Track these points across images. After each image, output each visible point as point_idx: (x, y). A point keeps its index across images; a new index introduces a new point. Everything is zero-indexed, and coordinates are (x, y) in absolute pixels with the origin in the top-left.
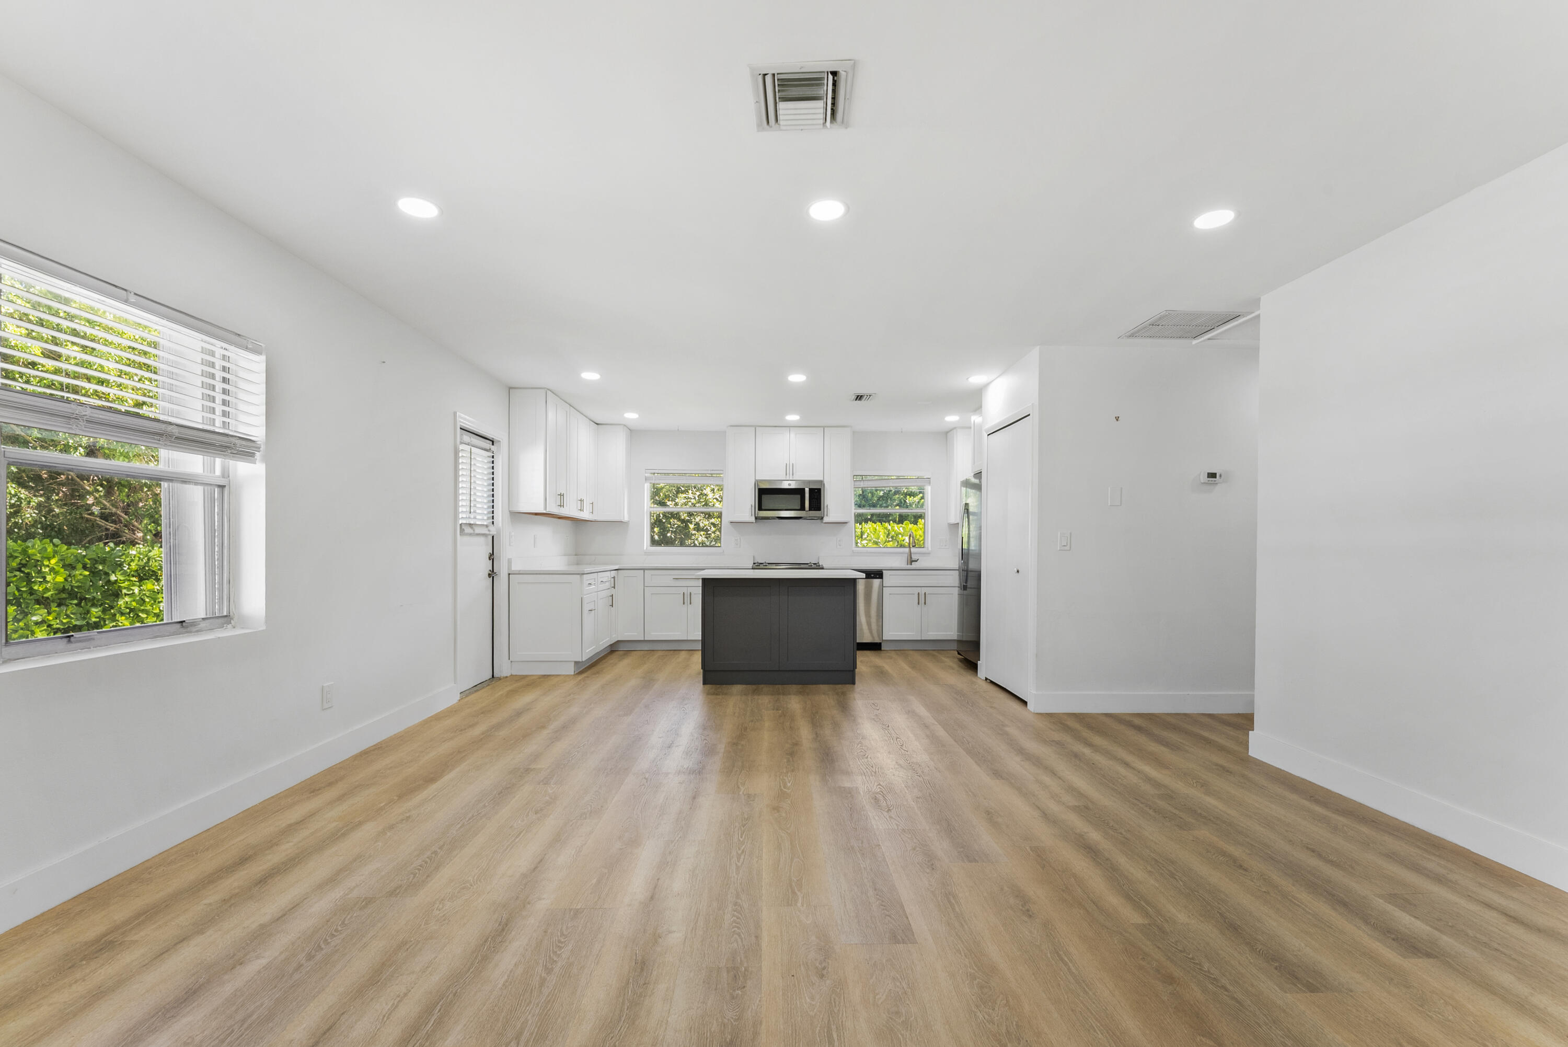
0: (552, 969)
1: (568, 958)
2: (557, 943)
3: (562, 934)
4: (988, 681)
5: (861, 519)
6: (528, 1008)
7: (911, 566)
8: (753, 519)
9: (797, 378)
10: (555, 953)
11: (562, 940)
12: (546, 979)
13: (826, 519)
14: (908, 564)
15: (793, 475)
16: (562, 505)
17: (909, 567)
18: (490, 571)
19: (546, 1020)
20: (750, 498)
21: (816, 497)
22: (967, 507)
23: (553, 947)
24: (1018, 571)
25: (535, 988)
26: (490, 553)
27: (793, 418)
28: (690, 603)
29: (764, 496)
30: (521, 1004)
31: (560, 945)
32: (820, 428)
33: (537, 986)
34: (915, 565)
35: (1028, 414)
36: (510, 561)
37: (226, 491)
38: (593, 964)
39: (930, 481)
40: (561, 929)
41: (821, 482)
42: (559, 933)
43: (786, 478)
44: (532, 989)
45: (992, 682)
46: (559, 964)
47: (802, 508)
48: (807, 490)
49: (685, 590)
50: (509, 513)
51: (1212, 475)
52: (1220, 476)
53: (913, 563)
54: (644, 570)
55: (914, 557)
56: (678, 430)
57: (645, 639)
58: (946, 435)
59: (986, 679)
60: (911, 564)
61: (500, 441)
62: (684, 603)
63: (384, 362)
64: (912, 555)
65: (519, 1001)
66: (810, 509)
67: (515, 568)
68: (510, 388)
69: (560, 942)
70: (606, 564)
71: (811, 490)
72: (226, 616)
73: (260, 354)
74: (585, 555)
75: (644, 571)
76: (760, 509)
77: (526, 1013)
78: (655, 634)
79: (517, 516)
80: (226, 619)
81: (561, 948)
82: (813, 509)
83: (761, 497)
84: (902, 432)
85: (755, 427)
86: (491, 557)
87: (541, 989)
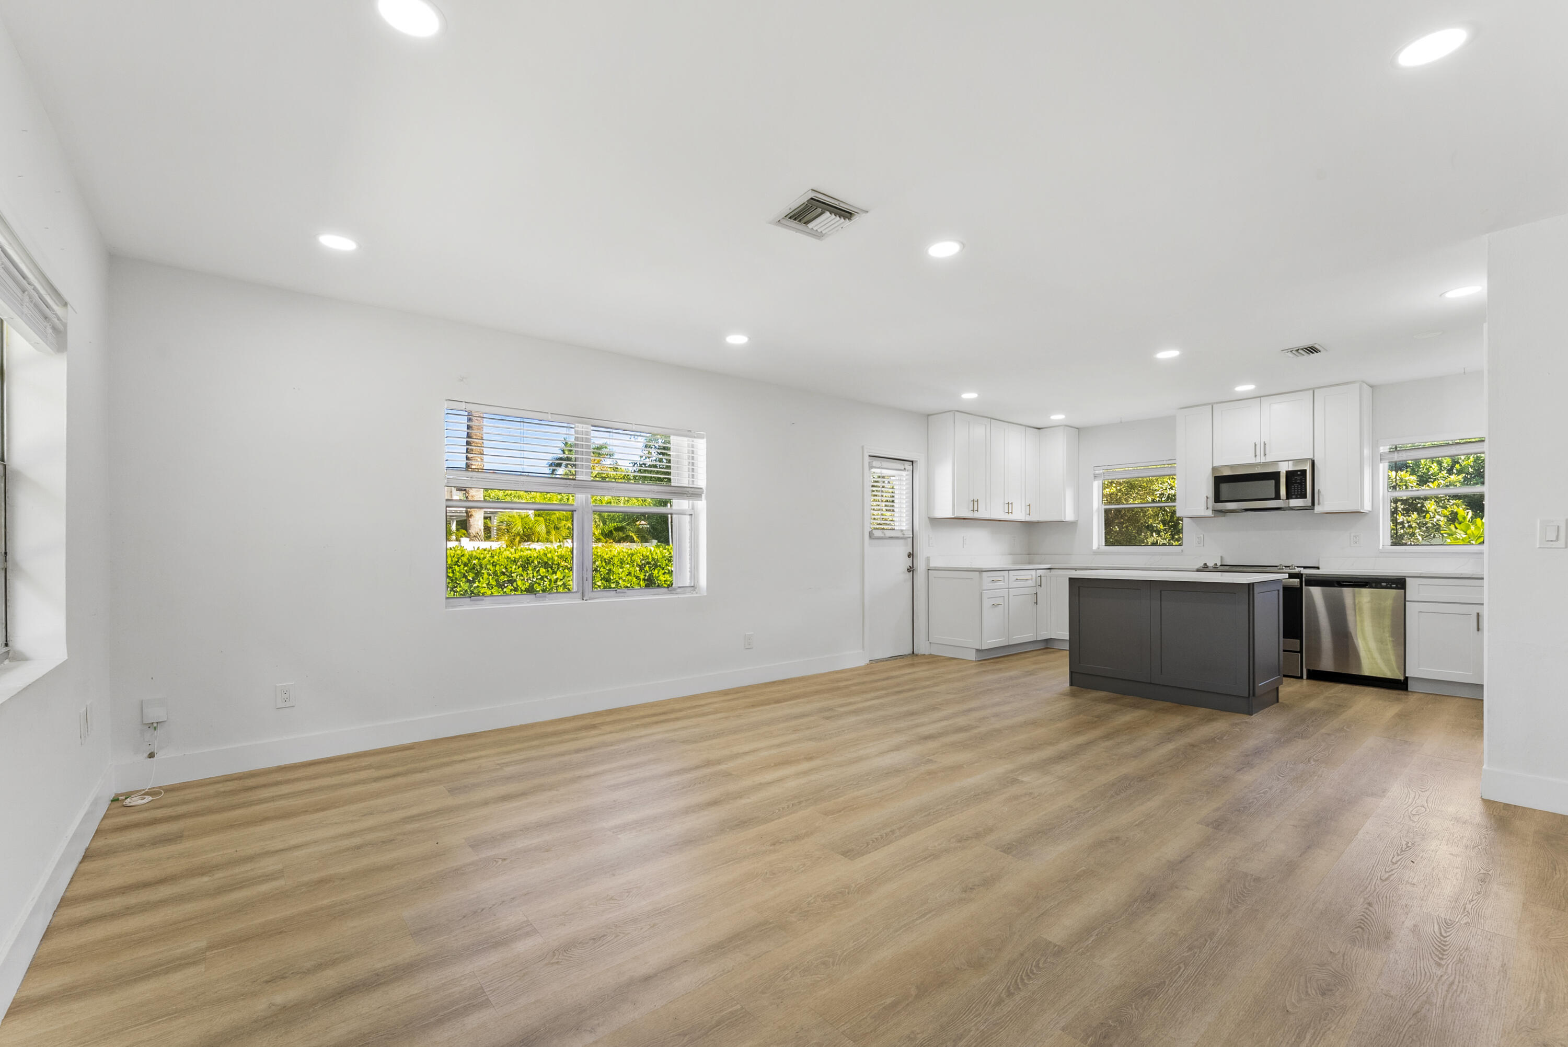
0: (1013, 994)
1: (1033, 993)
2: (1028, 971)
3: (1037, 966)
6: (975, 1019)
8: (1209, 513)
9: (1168, 354)
10: (1022, 980)
11: (1035, 971)
12: (1003, 1001)
13: (1320, 509)
15: (1265, 456)
16: (976, 509)
18: (910, 566)
19: (987, 1041)
20: (1206, 488)
21: (1297, 481)
23: (1023, 973)
25: (990, 1004)
26: (910, 553)
27: (1245, 388)
29: (1222, 485)
30: (971, 1012)
31: (1031, 975)
32: (1307, 392)
33: (993, 1003)
36: (928, 559)
37: (693, 516)
38: (1056, 1013)
40: (1039, 960)
41: (1309, 462)
42: (1035, 962)
43: (1256, 460)
44: (987, 1003)
46: (1022, 994)
47: (1277, 497)
48: (1284, 473)
50: (927, 519)
56: (1121, 422)
61: (917, 461)
63: (793, 423)
65: (970, 1007)
66: (1290, 497)
67: (932, 565)
68: (929, 415)
69: (1032, 971)
70: (1040, 563)
71: (1288, 473)
72: (693, 586)
73: (703, 438)
74: (1037, 554)
76: (1218, 500)
77: (972, 1023)
79: (936, 522)
80: (693, 588)
81: (1029, 978)
82: (1294, 496)
83: (1219, 485)
85: (1212, 405)
86: (911, 555)
87: (995, 1008)
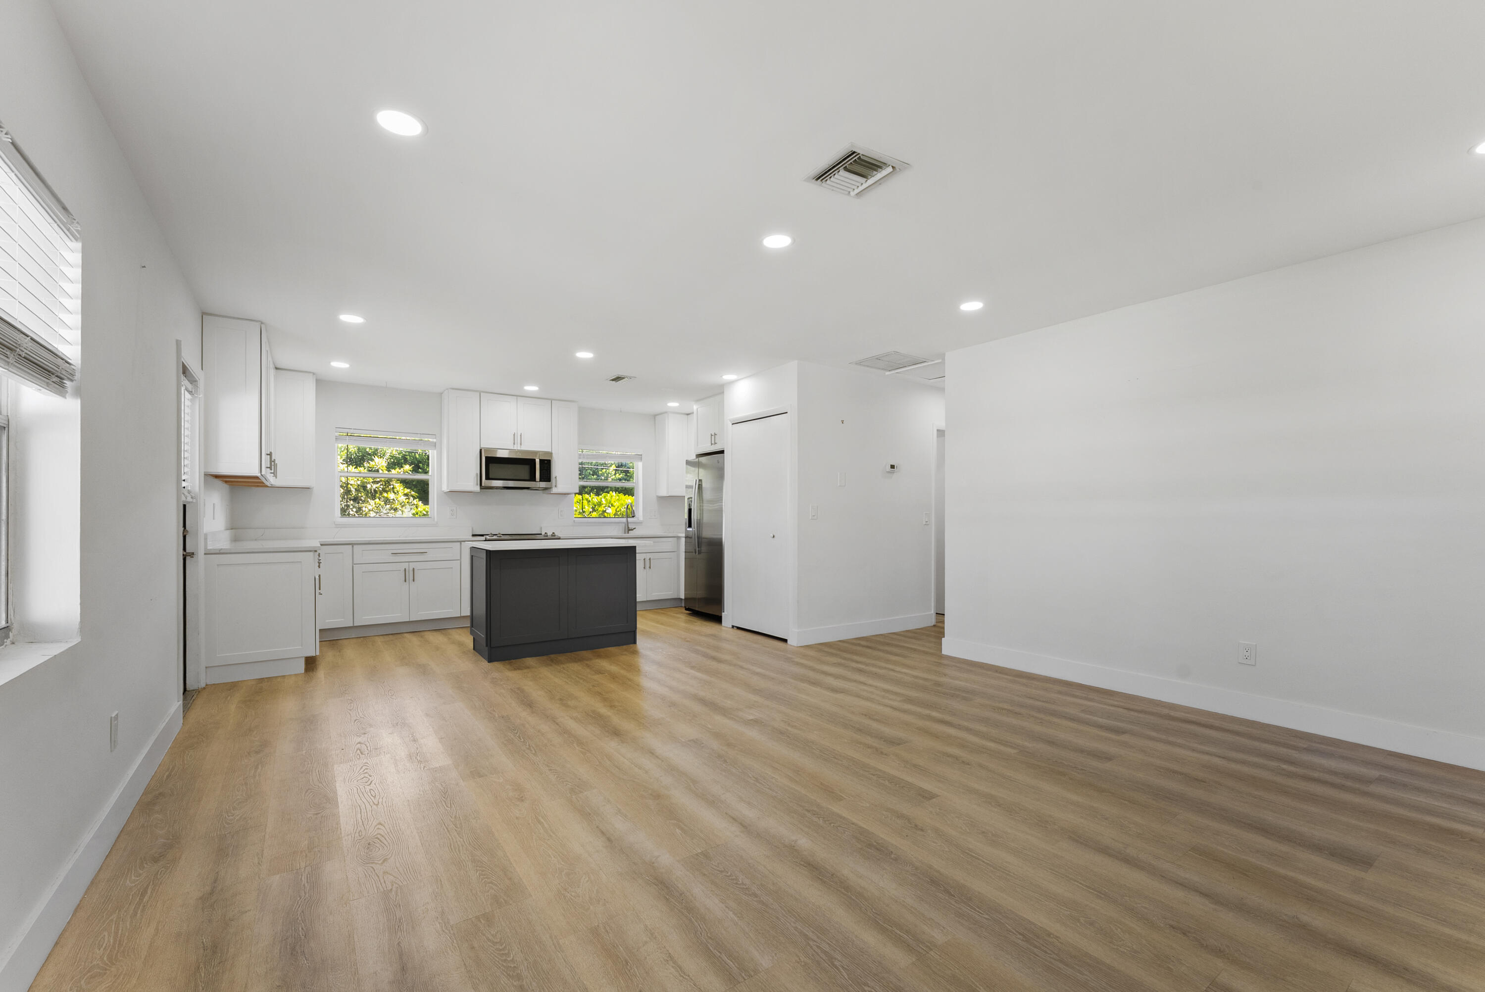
4: (735, 628)
5: (582, 490)
7: (628, 534)
8: (478, 489)
13: (554, 490)
14: (625, 533)
15: (521, 444)
17: (627, 535)
21: (546, 468)
22: (700, 483)
24: (774, 537)
27: (531, 388)
28: (414, 581)
29: (491, 466)
32: (547, 400)
34: (632, 533)
35: (786, 412)
36: (206, 538)
37: (5, 435)
39: (641, 457)
41: (551, 454)
43: (514, 447)
45: (739, 628)
47: (533, 478)
48: (538, 461)
49: (406, 565)
50: (204, 474)
51: (892, 467)
52: (897, 467)
53: (630, 532)
54: (353, 544)
55: (631, 526)
57: (355, 625)
58: (655, 418)
59: (733, 627)
60: (628, 533)
62: (405, 581)
63: (144, 267)
64: (629, 524)
66: (541, 480)
68: (204, 314)
71: (541, 461)
75: (353, 547)
76: (488, 478)
78: (364, 619)
82: (543, 479)
84: (621, 411)
85: (480, 392)
86: (184, 532)
